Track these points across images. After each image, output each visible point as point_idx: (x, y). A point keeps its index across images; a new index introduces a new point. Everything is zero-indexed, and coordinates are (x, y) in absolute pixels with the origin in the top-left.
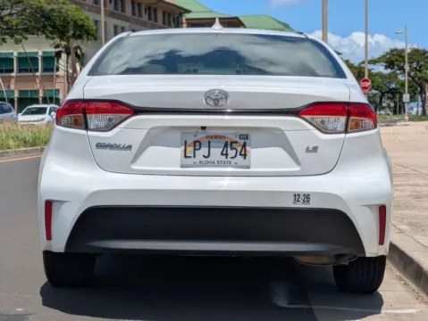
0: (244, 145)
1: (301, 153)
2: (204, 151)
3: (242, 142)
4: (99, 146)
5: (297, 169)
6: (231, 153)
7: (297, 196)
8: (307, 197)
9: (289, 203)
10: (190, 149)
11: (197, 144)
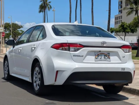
0: (109, 56)
1: (121, 58)
2: (100, 57)
3: (108, 55)
4: (74, 56)
5: (120, 62)
6: (106, 58)
7: (122, 68)
8: (124, 69)
9: (120, 70)
10: (97, 57)
11: (98, 55)
